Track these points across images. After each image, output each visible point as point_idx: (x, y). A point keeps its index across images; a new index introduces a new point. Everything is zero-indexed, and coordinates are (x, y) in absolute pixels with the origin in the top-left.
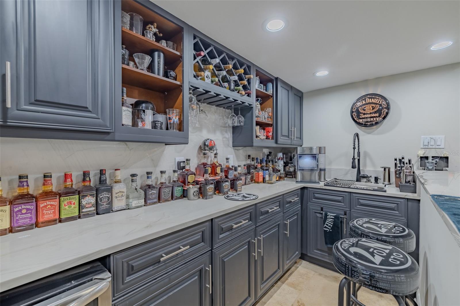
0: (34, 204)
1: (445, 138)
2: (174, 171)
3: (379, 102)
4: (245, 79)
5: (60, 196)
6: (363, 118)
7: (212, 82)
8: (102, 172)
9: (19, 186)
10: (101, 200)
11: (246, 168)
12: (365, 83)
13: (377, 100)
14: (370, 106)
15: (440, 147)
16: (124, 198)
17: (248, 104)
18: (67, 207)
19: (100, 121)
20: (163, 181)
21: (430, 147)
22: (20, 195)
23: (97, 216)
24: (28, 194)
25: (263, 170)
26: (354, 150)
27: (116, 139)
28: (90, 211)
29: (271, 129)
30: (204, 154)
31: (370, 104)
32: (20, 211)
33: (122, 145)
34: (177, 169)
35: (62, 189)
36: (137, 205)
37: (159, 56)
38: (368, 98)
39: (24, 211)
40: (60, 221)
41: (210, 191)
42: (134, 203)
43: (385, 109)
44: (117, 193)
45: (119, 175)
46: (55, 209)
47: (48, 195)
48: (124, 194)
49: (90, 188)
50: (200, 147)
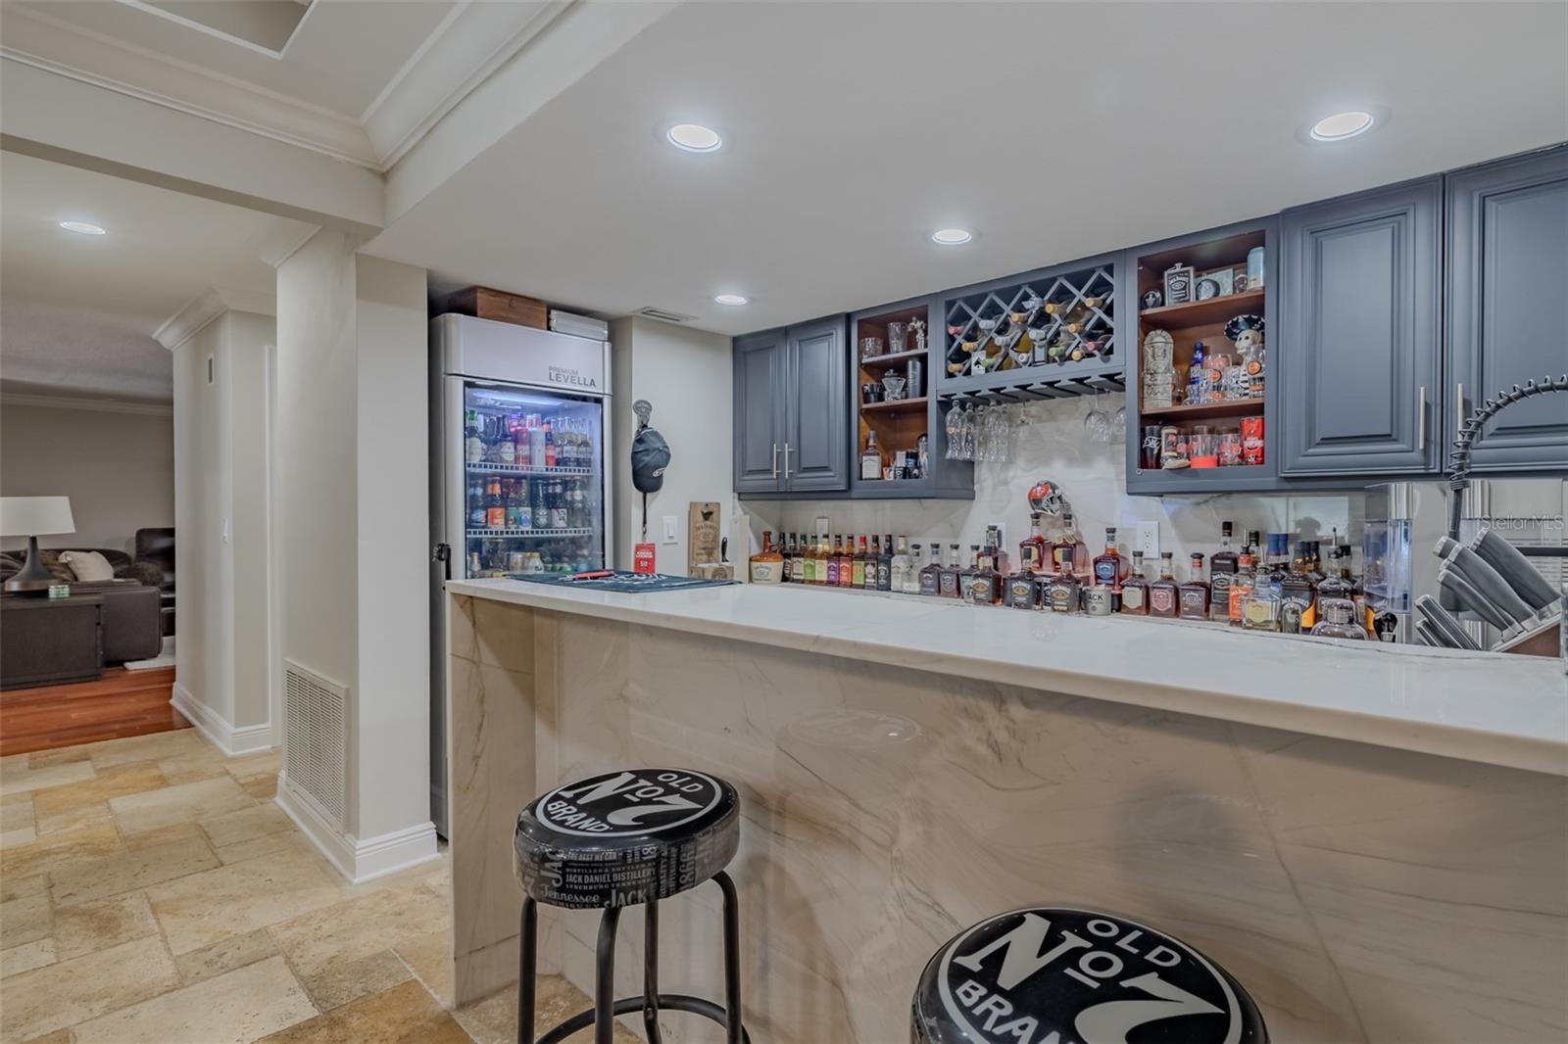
0: (841, 562)
2: (973, 548)
5: (855, 560)
8: (890, 538)
9: (836, 544)
10: (879, 573)
18: (856, 572)
19: (836, 479)
20: (954, 562)
22: (835, 553)
24: (839, 553)
30: (1033, 516)
32: (833, 567)
44: (896, 568)
45: (903, 543)
46: (849, 571)
47: (848, 556)
50: (1054, 488)
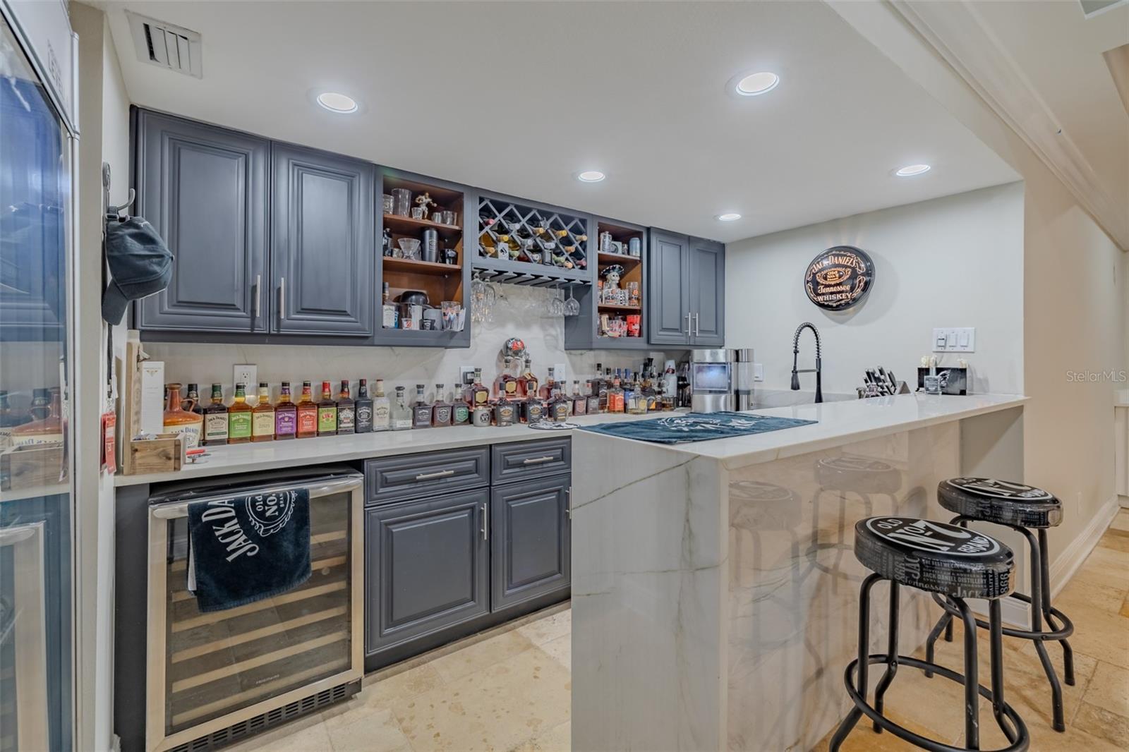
0: (295, 412)
1: (975, 332)
2: (457, 386)
3: (852, 263)
4: (575, 242)
5: (318, 407)
6: (823, 294)
7: (511, 256)
8: (362, 383)
9: (282, 393)
10: (360, 416)
11: (590, 386)
12: (834, 224)
13: (847, 260)
14: (834, 271)
15: (967, 350)
16: (387, 416)
17: (581, 281)
18: (324, 420)
19: (359, 324)
20: (440, 398)
21: (948, 349)
22: (283, 403)
23: (357, 434)
24: (289, 403)
25: (625, 390)
26: (796, 354)
27: (376, 344)
28: (348, 427)
29: (637, 318)
30: (506, 361)
31: (836, 267)
32: (283, 418)
33: (387, 350)
34: (462, 383)
35: (320, 400)
36: (402, 426)
37: (431, 236)
38: (833, 255)
39: (286, 419)
40: (318, 435)
41: (506, 414)
42: (399, 424)
43: (861, 277)
44: (378, 409)
45: (382, 387)
46: (313, 420)
47: (306, 404)
48: (388, 411)
49: (347, 401)
50: (501, 351)
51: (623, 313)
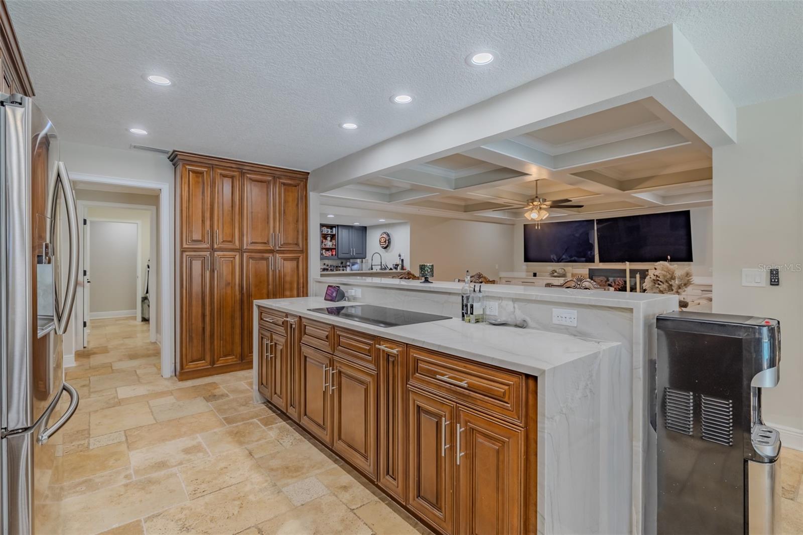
51: (331, 249)
